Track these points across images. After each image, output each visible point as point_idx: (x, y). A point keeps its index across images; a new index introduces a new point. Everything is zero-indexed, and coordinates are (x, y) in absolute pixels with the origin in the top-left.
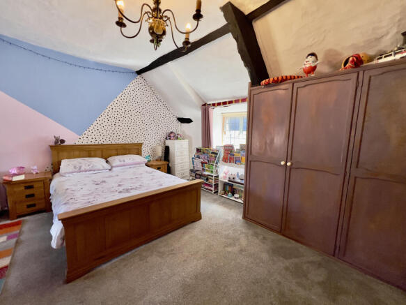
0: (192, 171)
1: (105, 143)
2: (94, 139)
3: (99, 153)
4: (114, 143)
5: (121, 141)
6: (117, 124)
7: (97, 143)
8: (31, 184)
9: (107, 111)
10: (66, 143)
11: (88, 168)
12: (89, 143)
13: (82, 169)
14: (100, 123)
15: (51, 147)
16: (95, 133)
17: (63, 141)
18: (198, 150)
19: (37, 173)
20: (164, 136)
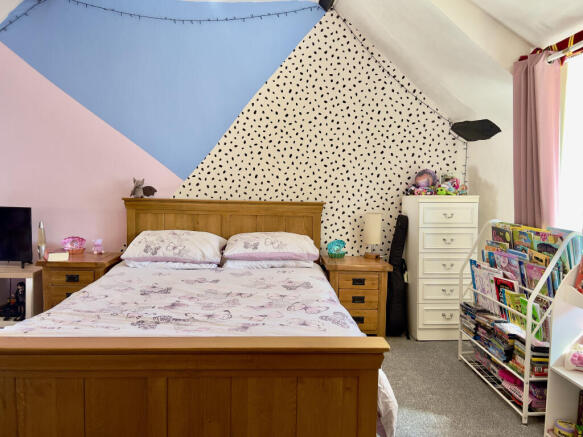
0: (466, 309)
1: (236, 198)
2: (212, 189)
3: (214, 221)
4: (255, 199)
5: (271, 196)
6: (264, 151)
7: (216, 197)
8: (76, 273)
9: (242, 119)
10: (157, 196)
11: (170, 254)
12: (202, 197)
13: (160, 254)
14: (225, 149)
15: (126, 201)
16: (214, 174)
17: (150, 191)
18: (498, 233)
19: (101, 254)
20: (400, 183)
